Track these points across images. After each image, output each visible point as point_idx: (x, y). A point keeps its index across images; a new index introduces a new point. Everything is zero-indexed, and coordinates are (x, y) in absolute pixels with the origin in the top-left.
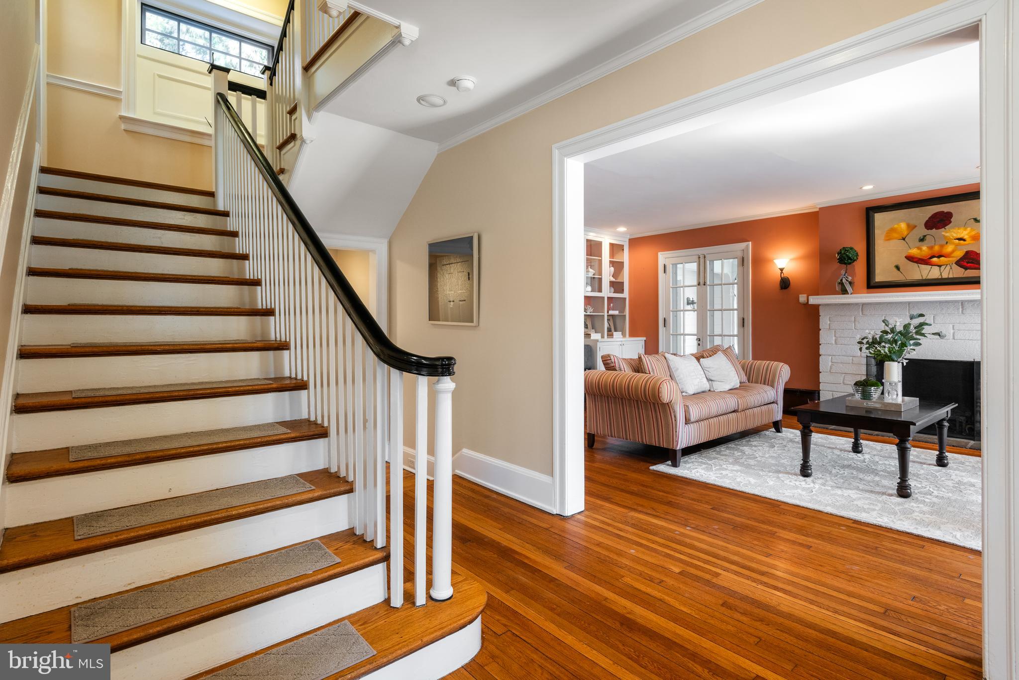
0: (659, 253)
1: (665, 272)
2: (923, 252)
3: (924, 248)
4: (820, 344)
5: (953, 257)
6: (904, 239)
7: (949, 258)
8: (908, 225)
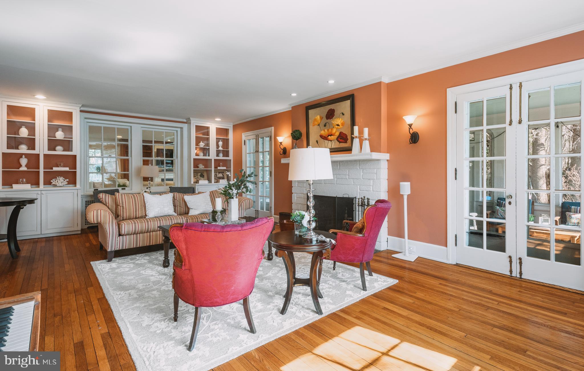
0: (242, 134)
1: (245, 144)
2: (326, 133)
3: (326, 130)
4: (293, 187)
5: (335, 136)
6: (319, 125)
7: (334, 136)
8: (320, 117)
